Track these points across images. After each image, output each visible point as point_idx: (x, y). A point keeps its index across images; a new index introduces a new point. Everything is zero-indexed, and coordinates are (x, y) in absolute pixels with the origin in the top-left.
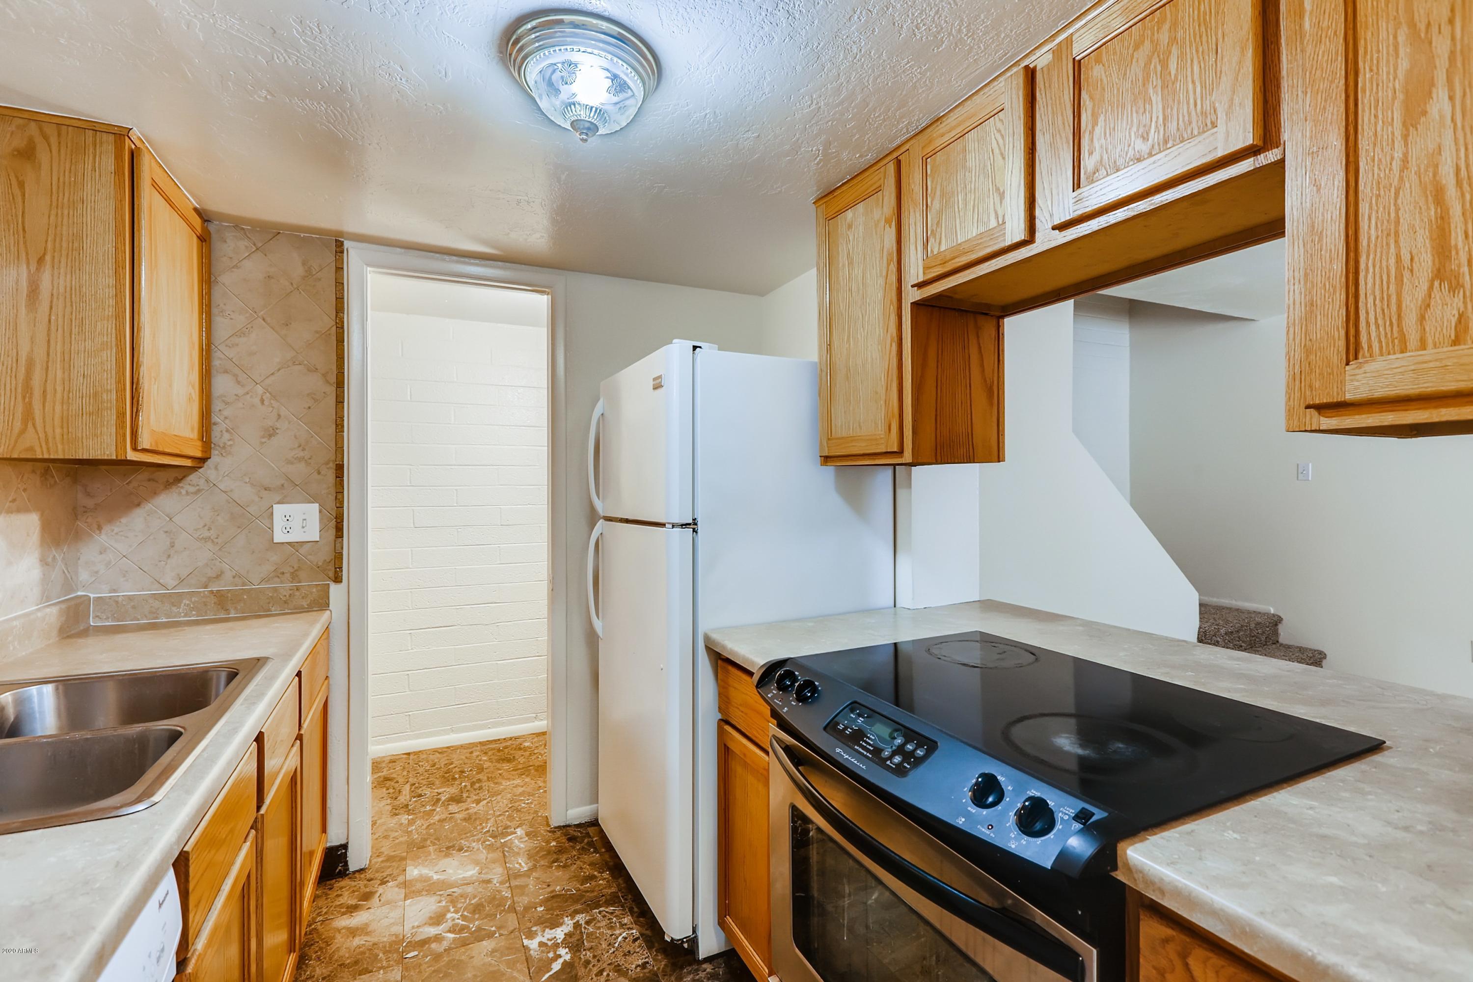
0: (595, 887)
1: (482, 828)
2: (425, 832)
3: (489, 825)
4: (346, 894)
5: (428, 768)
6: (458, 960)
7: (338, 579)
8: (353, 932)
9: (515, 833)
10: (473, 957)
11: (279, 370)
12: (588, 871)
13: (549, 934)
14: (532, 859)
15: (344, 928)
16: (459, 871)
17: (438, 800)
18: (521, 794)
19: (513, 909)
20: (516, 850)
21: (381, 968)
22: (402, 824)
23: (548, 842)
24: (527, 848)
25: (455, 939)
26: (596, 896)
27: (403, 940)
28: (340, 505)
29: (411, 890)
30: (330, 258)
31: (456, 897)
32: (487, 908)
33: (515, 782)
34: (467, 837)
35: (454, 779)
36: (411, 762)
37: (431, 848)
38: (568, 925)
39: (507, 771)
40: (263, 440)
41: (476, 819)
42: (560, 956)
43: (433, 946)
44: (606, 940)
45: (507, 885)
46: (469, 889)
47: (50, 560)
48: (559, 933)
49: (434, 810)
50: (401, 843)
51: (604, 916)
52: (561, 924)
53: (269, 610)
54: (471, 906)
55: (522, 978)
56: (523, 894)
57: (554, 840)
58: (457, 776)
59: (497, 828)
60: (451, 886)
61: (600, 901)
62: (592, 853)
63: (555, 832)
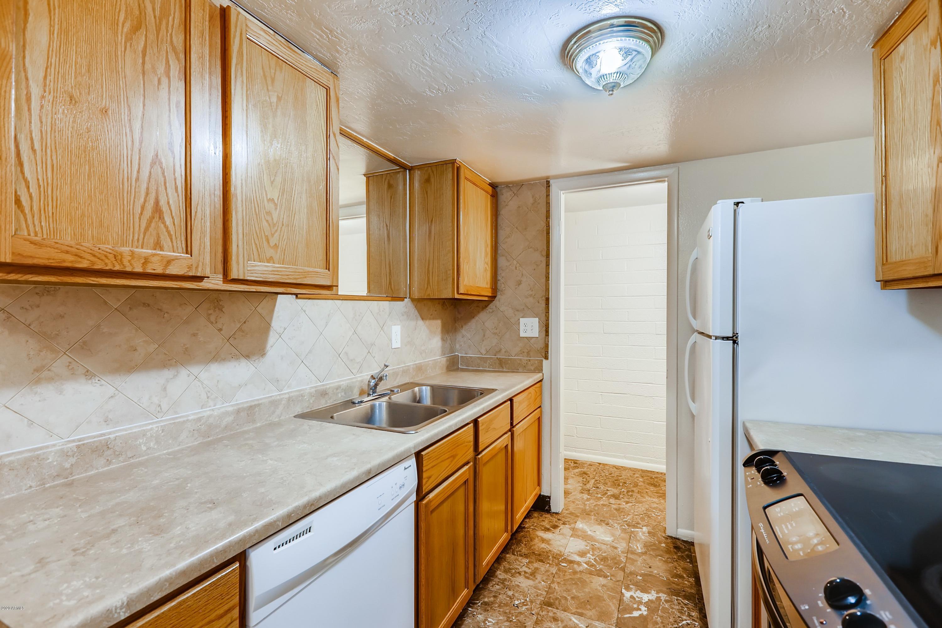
0: (681, 583)
1: (624, 518)
2: (593, 507)
3: (628, 518)
4: (547, 521)
5: (607, 474)
6: (584, 580)
7: (546, 358)
8: (543, 540)
9: (642, 529)
10: (592, 582)
11: (523, 252)
12: (680, 571)
13: (638, 594)
14: (646, 548)
15: (540, 537)
16: (603, 536)
17: (606, 493)
18: (654, 508)
19: (623, 569)
20: (638, 538)
21: (549, 563)
22: (583, 499)
23: (660, 543)
24: (645, 540)
25: (587, 568)
26: (679, 590)
27: (562, 556)
28: (548, 320)
29: (575, 533)
30: (544, 189)
31: (595, 548)
32: (609, 562)
33: (654, 500)
34: (614, 519)
35: (619, 485)
36: (600, 468)
37: (593, 517)
38: (652, 596)
39: (651, 491)
40: (516, 287)
41: (622, 512)
42: (640, 610)
43: (575, 566)
44: (674, 617)
45: (626, 555)
46: (604, 547)
47: (445, 339)
48: (646, 597)
49: (602, 498)
50: (579, 508)
51: (679, 603)
52: (649, 593)
53: (518, 370)
54: (601, 556)
55: (613, 608)
56: (632, 564)
57: (665, 543)
58: (621, 484)
59: (632, 522)
60: (595, 541)
61: (680, 593)
62: (688, 562)
63: (667, 539)
